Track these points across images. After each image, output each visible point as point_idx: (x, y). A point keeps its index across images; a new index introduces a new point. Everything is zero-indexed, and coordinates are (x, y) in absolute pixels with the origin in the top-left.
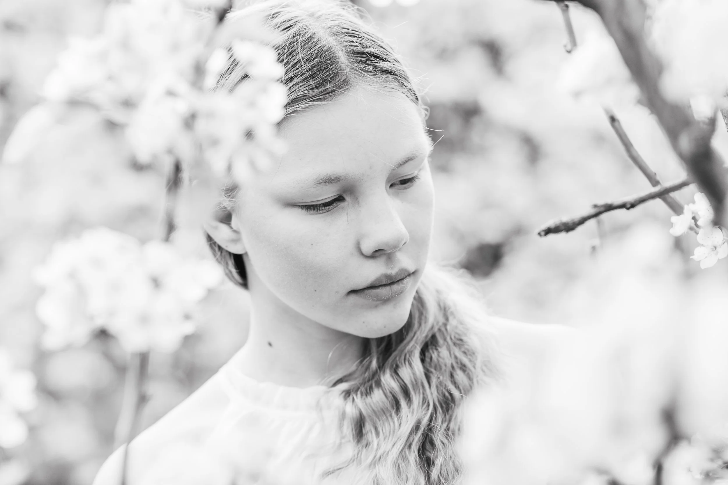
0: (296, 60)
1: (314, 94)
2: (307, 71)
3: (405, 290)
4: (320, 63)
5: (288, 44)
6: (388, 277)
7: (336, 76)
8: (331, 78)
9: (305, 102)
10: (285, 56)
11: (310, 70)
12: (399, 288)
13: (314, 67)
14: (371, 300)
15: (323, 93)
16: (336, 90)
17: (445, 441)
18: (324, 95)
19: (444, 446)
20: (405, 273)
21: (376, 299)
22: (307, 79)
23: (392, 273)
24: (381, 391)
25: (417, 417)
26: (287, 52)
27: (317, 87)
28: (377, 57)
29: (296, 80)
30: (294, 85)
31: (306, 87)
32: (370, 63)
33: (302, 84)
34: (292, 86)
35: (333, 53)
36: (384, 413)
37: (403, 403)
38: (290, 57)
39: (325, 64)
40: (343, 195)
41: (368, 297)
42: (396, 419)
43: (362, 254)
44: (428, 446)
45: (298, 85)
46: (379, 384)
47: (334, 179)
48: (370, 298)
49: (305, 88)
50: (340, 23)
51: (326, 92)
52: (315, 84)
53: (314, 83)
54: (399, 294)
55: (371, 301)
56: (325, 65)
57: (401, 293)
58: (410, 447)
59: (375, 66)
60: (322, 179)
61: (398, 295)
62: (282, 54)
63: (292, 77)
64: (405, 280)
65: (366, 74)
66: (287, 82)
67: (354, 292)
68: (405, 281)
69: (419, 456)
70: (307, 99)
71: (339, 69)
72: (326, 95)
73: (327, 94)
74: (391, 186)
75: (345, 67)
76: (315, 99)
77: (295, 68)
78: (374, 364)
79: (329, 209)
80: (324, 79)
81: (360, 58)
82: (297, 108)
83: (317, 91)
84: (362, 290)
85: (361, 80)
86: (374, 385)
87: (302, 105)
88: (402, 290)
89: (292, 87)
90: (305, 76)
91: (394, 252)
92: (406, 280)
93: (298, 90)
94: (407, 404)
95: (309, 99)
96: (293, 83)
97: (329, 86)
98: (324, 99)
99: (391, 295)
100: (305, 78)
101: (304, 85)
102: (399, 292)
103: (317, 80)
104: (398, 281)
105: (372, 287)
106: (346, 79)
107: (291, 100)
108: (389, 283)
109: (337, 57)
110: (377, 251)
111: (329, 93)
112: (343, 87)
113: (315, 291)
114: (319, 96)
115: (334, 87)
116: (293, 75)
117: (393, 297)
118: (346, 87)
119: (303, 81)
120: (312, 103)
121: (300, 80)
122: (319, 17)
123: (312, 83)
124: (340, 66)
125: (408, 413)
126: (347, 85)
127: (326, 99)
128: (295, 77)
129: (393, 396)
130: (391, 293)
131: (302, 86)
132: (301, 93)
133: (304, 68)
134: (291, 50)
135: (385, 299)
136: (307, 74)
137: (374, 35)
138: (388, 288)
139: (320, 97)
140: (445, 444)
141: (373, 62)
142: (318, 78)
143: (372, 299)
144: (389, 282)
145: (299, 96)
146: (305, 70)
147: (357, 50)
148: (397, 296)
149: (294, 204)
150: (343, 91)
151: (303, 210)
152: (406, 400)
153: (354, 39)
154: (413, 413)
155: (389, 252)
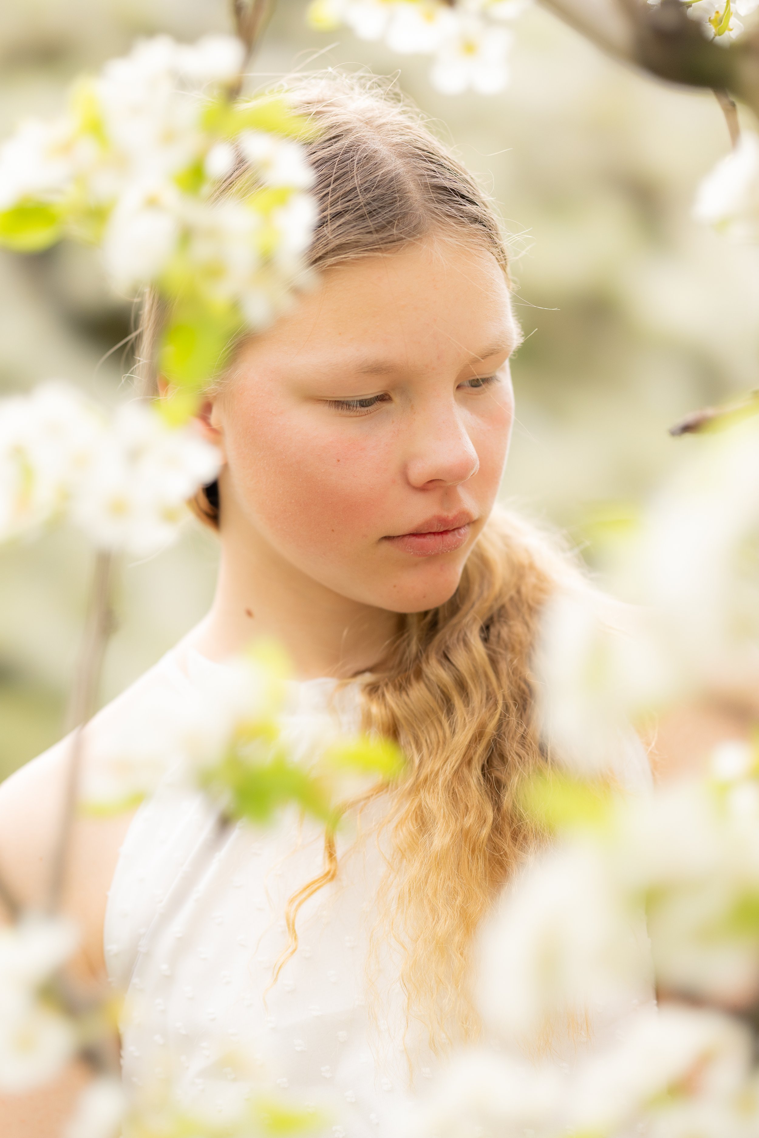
0: (347, 187)
1: (371, 240)
2: (365, 206)
3: (462, 545)
4: (383, 196)
5: (337, 161)
6: (442, 520)
7: (404, 217)
8: (398, 220)
9: (357, 251)
10: (332, 178)
11: (369, 204)
12: (455, 540)
13: (374, 201)
14: (412, 553)
15: (385, 241)
16: (405, 238)
17: (522, 752)
18: (386, 243)
19: (521, 760)
20: (465, 519)
21: (420, 552)
22: (363, 216)
23: (448, 517)
24: (422, 685)
25: (479, 719)
26: (335, 174)
27: (377, 231)
28: (463, 197)
29: (347, 217)
30: (343, 223)
31: (362, 228)
32: (453, 205)
33: (355, 224)
34: (340, 225)
35: (402, 184)
36: (428, 716)
37: (457, 701)
38: (339, 181)
39: (390, 198)
40: (390, 394)
41: (408, 548)
42: (446, 725)
43: (408, 482)
44: (496, 762)
45: (349, 224)
46: (419, 674)
47: (385, 368)
48: (412, 550)
49: (359, 231)
50: (413, 140)
51: (389, 240)
52: (375, 226)
53: (374, 224)
54: (453, 549)
55: (412, 555)
56: (390, 200)
57: (456, 548)
58: (469, 763)
59: (460, 210)
60: (368, 367)
61: (451, 550)
62: (326, 176)
63: (341, 212)
64: (462, 529)
65: (447, 219)
66: (333, 217)
67: (388, 538)
68: (462, 531)
69: (484, 775)
70: (361, 246)
71: (409, 209)
72: (389, 245)
73: (390, 242)
74: (458, 387)
75: (417, 205)
76: (372, 247)
77: (346, 199)
78: (414, 647)
79: (369, 412)
80: (388, 220)
81: (440, 196)
82: (345, 258)
83: (376, 236)
84: (400, 538)
85: (440, 227)
86: (412, 677)
87: (351, 255)
88: (458, 543)
89: (340, 227)
90: (359, 212)
91: (455, 486)
92: (464, 530)
93: (349, 233)
94: (464, 702)
95: (364, 247)
96: (342, 220)
97: (395, 231)
98: (386, 250)
99: (442, 549)
100: (359, 216)
101: (358, 225)
102: (453, 546)
103: (377, 220)
104: (454, 530)
105: (415, 534)
106: (419, 223)
107: (337, 246)
108: (442, 531)
109: (408, 190)
110: (431, 481)
111: (394, 241)
112: (414, 236)
113: (333, 530)
114: (379, 244)
115: (403, 233)
116: (343, 210)
117: (443, 553)
118: (418, 235)
119: (357, 219)
120: (366, 254)
121: (353, 218)
122: (380, 126)
123: (371, 224)
124: (411, 205)
125: (465, 715)
126: (420, 233)
127: (389, 249)
128: (346, 212)
129: (443, 692)
130: (443, 547)
131: (355, 226)
132: (352, 237)
133: (360, 200)
134: (341, 172)
135: (433, 554)
136: (364, 209)
137: (455, 162)
138: (438, 538)
139: (382, 246)
140: (522, 757)
141: (457, 204)
142: (379, 217)
143: (414, 553)
144: (442, 529)
145: (349, 241)
146: (362, 204)
147: (436, 183)
148: (449, 551)
149: (319, 398)
150: (414, 240)
151: (332, 409)
152: (461, 696)
153: (433, 167)
154: (473, 714)
155: (449, 484)
